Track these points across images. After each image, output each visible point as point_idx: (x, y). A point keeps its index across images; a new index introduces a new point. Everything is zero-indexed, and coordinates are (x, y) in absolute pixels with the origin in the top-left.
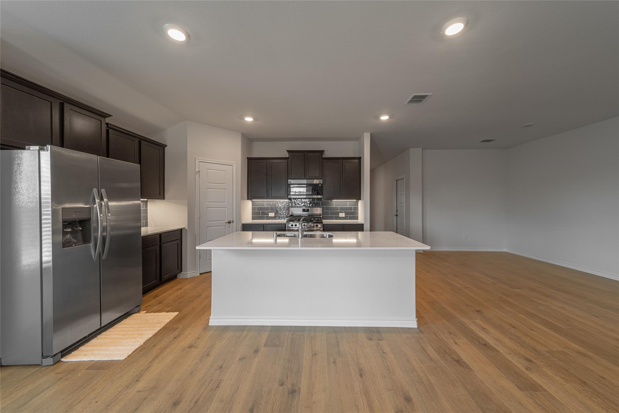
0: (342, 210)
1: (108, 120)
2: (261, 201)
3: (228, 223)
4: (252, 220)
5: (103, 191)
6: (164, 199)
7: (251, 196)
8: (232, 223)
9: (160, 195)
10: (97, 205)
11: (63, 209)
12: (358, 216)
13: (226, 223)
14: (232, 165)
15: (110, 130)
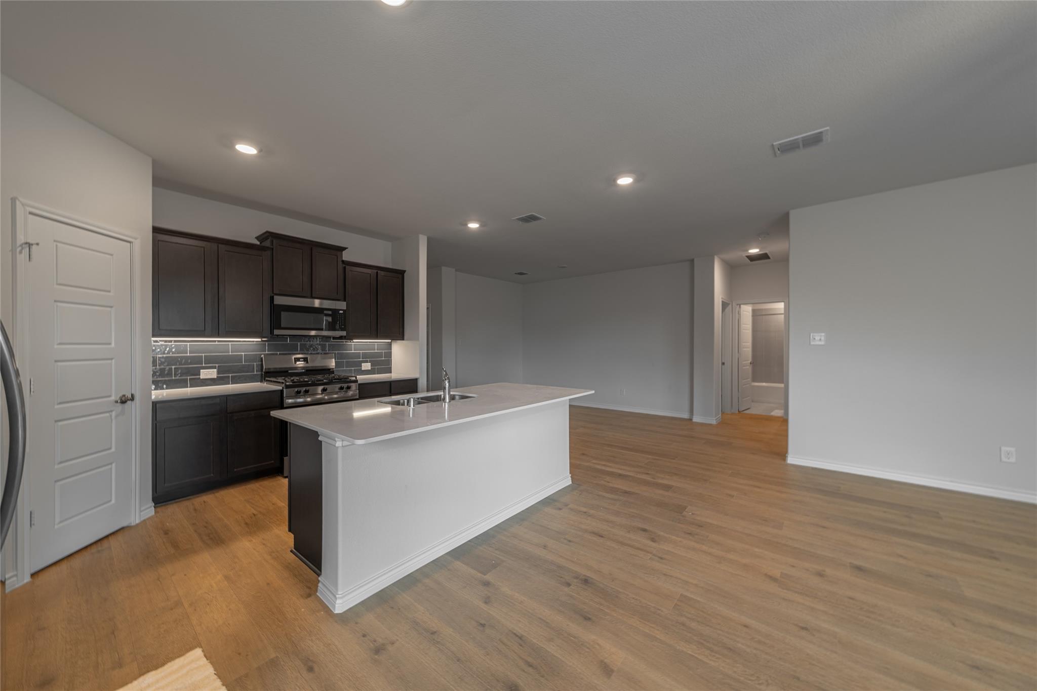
0: (366, 357)
8: (130, 402)
12: (391, 367)
13: (116, 402)
14: (130, 242)
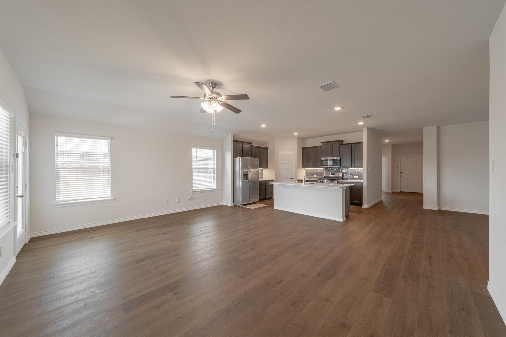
0: (356, 174)
1: (252, 145)
2: (310, 169)
3: (291, 179)
4: (304, 177)
5: (250, 167)
6: (268, 168)
8: (293, 179)
9: (266, 167)
10: (249, 171)
11: (243, 171)
14: (293, 153)
15: (252, 147)
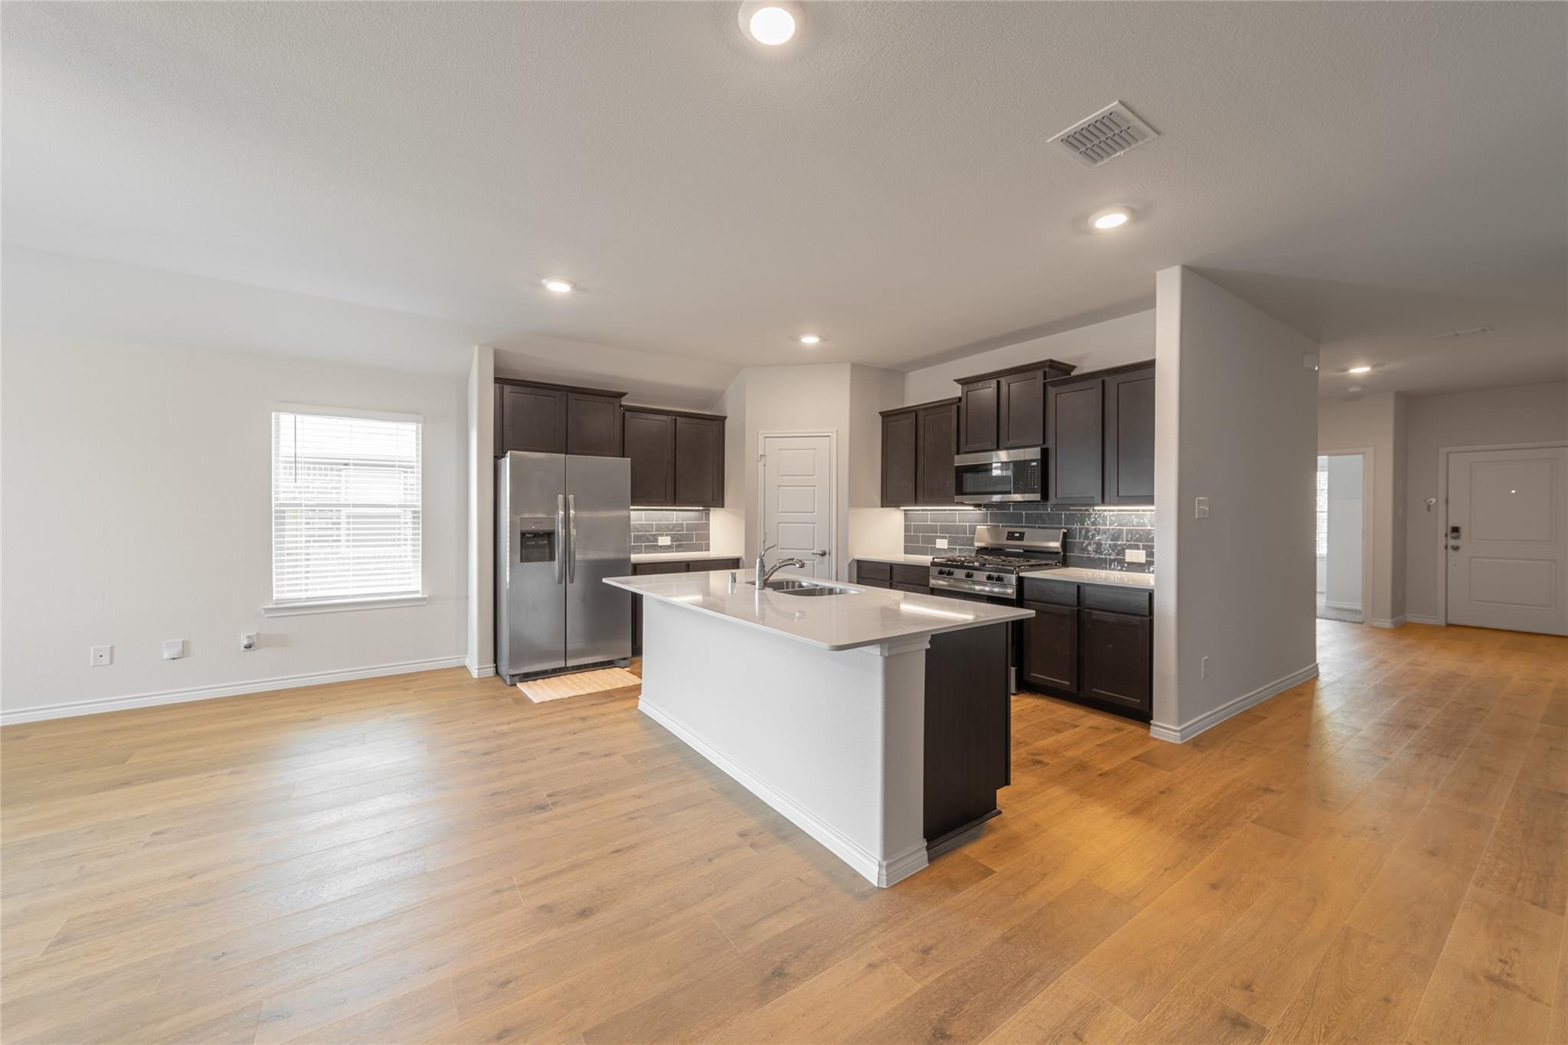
2: (922, 510)
3: (818, 556)
4: (905, 553)
6: (723, 506)
7: (889, 499)
8: (827, 556)
9: (719, 502)
10: (560, 517)
13: (813, 554)
14: (829, 436)
